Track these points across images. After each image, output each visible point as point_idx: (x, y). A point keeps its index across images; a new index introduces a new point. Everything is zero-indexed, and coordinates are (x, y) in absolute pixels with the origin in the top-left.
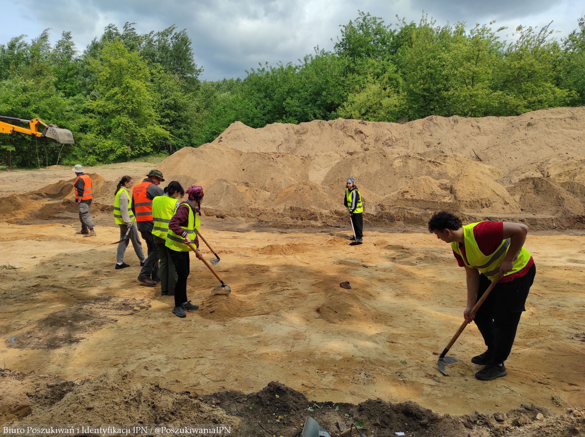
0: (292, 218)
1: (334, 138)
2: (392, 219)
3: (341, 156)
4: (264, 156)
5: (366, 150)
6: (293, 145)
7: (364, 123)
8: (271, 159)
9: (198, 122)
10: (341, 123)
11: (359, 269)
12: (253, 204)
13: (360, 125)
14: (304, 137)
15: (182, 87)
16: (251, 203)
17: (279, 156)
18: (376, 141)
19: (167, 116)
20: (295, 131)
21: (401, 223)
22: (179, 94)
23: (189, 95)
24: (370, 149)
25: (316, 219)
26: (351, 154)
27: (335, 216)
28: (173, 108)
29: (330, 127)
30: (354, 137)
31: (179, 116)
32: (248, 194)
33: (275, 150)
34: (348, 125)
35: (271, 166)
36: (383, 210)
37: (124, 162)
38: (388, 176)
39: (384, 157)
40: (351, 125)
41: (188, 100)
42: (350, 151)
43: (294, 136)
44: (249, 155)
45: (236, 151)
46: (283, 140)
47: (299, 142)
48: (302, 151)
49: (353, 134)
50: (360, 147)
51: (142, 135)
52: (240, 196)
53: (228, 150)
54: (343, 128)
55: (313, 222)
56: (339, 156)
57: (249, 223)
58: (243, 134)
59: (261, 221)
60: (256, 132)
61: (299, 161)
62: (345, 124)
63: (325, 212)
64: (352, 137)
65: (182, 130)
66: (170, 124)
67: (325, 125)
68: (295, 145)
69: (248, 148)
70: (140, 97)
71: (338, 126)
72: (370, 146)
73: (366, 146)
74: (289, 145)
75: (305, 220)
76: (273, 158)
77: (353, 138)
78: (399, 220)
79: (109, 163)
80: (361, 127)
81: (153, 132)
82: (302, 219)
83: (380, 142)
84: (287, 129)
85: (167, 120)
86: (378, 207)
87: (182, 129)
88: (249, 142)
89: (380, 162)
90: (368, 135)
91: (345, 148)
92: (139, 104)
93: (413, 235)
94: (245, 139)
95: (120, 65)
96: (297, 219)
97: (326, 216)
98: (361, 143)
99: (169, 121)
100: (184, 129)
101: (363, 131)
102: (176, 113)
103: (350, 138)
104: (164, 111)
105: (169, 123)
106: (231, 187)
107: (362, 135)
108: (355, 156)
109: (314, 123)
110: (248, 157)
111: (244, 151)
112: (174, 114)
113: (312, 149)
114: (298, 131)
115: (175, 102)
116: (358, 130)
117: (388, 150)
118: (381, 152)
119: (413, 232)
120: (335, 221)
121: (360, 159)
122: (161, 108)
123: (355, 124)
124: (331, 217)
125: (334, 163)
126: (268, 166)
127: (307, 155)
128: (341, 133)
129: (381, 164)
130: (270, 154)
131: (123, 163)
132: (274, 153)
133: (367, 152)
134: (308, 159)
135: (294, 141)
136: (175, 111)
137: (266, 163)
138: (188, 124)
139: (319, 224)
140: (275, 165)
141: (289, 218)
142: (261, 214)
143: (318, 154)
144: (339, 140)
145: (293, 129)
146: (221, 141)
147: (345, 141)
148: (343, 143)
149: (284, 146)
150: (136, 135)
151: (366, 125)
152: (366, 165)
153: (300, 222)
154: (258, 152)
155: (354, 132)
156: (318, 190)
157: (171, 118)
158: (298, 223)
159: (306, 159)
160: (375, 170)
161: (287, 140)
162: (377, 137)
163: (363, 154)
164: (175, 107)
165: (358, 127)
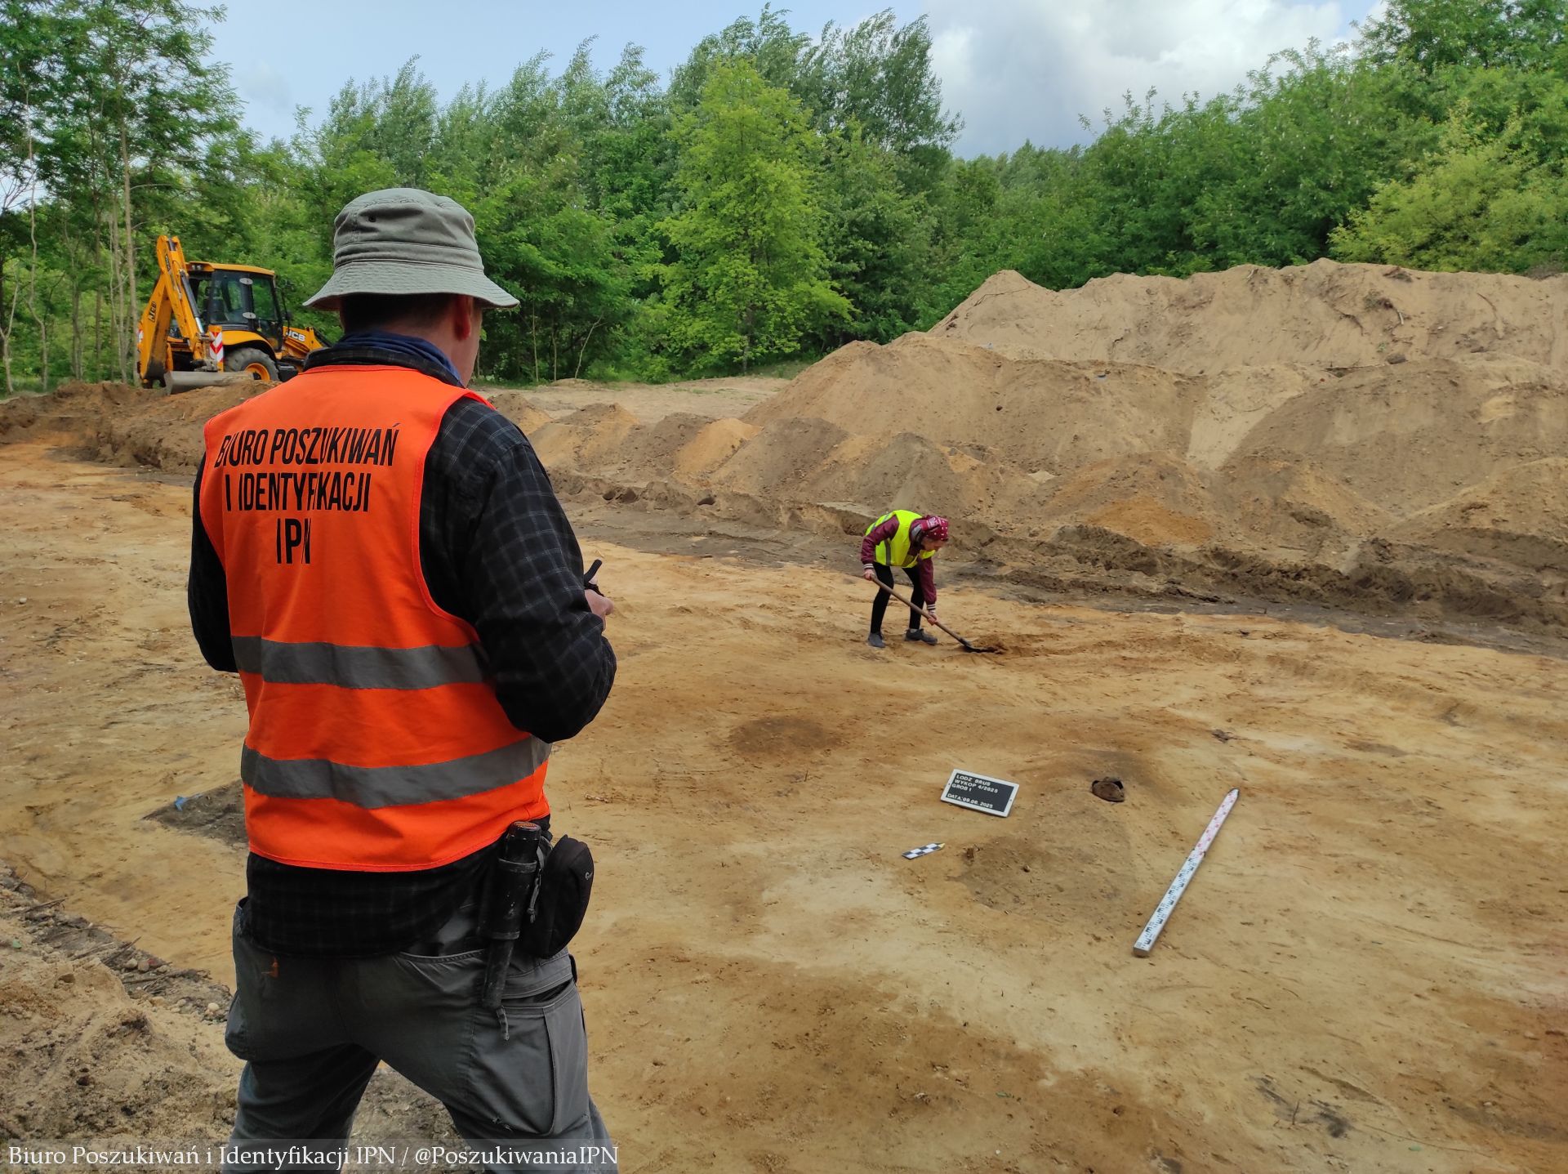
0: (1080, 560)
1: (1294, 322)
2: (1403, 592)
3: (1306, 378)
4: (1065, 373)
5: (1397, 360)
6: (1159, 340)
7: (1401, 277)
8: (1082, 380)
9: (932, 271)
10: (1323, 276)
11: (1192, 743)
12: (985, 509)
13: (1388, 282)
14: (1196, 318)
15: (900, 174)
16: (979, 505)
17: (1108, 373)
18: (1435, 333)
19: (854, 255)
20: (1173, 298)
21: (1434, 607)
22: (891, 196)
23: (915, 199)
24: (1408, 357)
25: (1149, 569)
26: (1341, 372)
27: (1215, 566)
28: (871, 235)
29: (1286, 288)
30: (1361, 321)
31: (883, 256)
32: (974, 480)
33: (1101, 355)
34: (1346, 282)
35: (1079, 400)
36: (1383, 558)
37: (733, 375)
38: (1455, 447)
39: (1451, 388)
40: (1358, 280)
41: (909, 213)
42: (1340, 363)
43: (1166, 313)
44: (1021, 366)
45: (988, 355)
46: (1131, 326)
47: (1181, 334)
48: (1183, 361)
49: (1357, 309)
50: (1373, 349)
51: (779, 309)
52: (952, 486)
53: (965, 352)
54: (1328, 291)
55: (1138, 580)
56: (1301, 378)
57: (953, 564)
58: (1016, 307)
59: (985, 561)
60: (1056, 302)
61: (1167, 389)
62: (1336, 277)
63: (1186, 548)
64: (1353, 319)
65: (887, 296)
66: (858, 277)
67: (1271, 280)
68: (1166, 340)
69: (1023, 347)
70: (784, 206)
71: (1311, 285)
72: (1413, 348)
73: (1398, 349)
74: (1145, 339)
75: (1117, 568)
76: (1087, 379)
77: (1358, 324)
78: (1426, 597)
79: (696, 376)
80: (1390, 289)
81: (806, 300)
82: (1108, 566)
83: (1448, 340)
84: (1148, 292)
85: (853, 266)
86: (1369, 549)
87: (889, 290)
88: (1029, 330)
89: (1434, 402)
90: (1410, 312)
91: (1325, 353)
92: (779, 223)
93: (1455, 652)
94: (1019, 321)
95: (742, 125)
96: (1094, 562)
97: (1185, 563)
98: (1379, 337)
99: (858, 269)
100: (893, 292)
101: (1393, 301)
102: (876, 248)
103: (1346, 321)
104: (847, 243)
105: (855, 274)
106: (932, 458)
107: (1390, 312)
108: (1351, 381)
109: (1237, 275)
110: (1018, 373)
111: (1011, 355)
112: (873, 251)
113: (1218, 353)
114: (1181, 300)
115: (877, 218)
116: (1378, 298)
117: (1470, 363)
118: (1446, 368)
119: (1460, 642)
120: (1210, 581)
121: (1367, 390)
122: (839, 235)
123: (1372, 277)
124: (1200, 566)
125: (1276, 400)
126: (1070, 402)
127: (1195, 372)
128: (1319, 306)
129: (1439, 408)
130: (1081, 365)
131: (730, 379)
132: (1095, 363)
133: (1396, 370)
134: (1195, 384)
135: (1165, 329)
136: (876, 243)
137: (1065, 391)
138: (904, 277)
139: (1155, 585)
140: (1091, 399)
141: (1071, 558)
142: (991, 540)
143: (1231, 370)
144: (1308, 328)
145: (1168, 292)
146: (952, 326)
147: (1327, 333)
148: (1322, 338)
149: (1131, 343)
150: (764, 308)
151: (1409, 280)
152: (1385, 410)
153: (1099, 575)
154: (1049, 357)
155: (1361, 305)
156: (1181, 480)
157: (863, 263)
158: (1094, 578)
159: (1191, 386)
160: (1413, 428)
161: (1143, 327)
162: (1440, 322)
163: (1378, 376)
164: (878, 231)
165: (1378, 289)
